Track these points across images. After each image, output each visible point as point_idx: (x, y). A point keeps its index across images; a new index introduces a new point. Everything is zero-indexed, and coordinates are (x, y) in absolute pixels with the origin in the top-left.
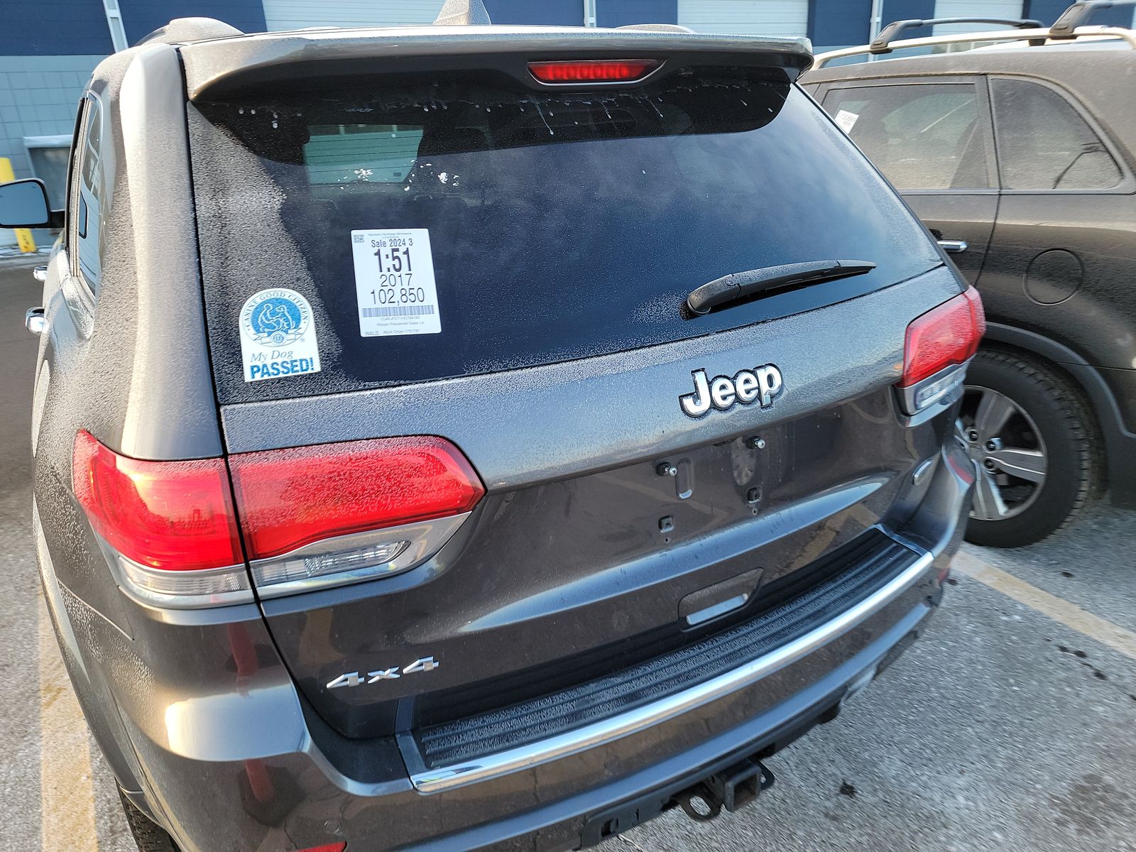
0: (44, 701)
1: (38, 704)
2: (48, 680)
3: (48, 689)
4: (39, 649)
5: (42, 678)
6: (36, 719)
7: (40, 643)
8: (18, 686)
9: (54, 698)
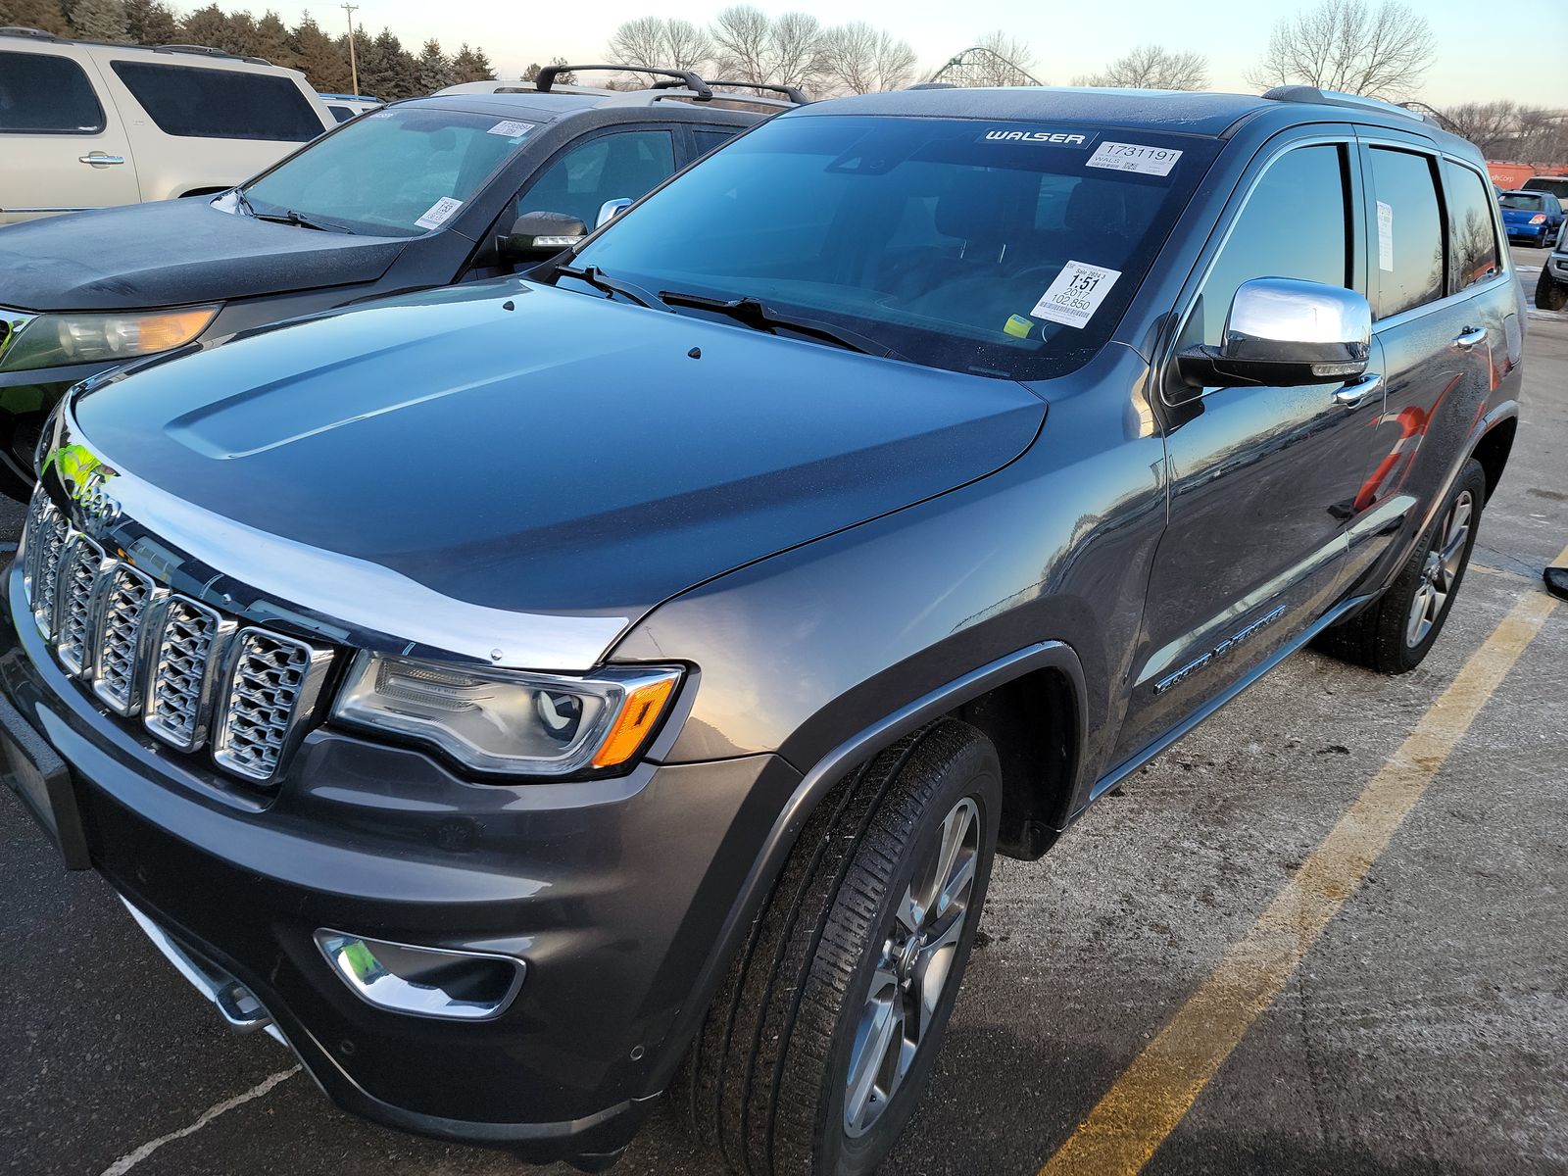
0: (1438, 764)
1: (1443, 765)
2: (1424, 775)
3: (1428, 769)
4: (1413, 805)
5: (1428, 780)
6: (1451, 758)
7: (1408, 809)
8: (1453, 790)
9: (1427, 759)
